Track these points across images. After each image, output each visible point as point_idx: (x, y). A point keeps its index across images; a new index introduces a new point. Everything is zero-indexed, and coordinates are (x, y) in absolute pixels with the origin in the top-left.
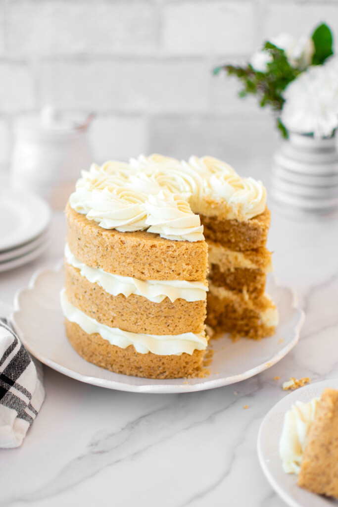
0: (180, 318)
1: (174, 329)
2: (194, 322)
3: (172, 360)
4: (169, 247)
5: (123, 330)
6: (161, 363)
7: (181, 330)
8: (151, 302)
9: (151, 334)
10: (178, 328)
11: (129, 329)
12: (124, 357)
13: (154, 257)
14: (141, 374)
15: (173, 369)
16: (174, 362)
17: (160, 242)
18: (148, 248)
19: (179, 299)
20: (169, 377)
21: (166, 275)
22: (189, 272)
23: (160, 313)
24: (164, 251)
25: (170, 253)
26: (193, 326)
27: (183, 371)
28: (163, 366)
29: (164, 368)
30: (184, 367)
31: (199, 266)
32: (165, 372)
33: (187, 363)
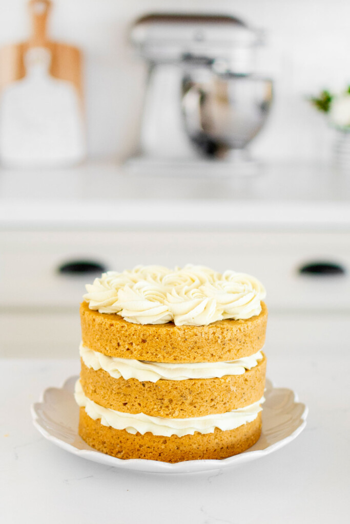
0: (136, 398)
1: (131, 408)
2: (148, 404)
3: (128, 440)
4: (123, 327)
5: (96, 403)
6: (119, 441)
7: (137, 410)
8: (113, 378)
9: (114, 409)
10: (134, 407)
11: (100, 403)
12: (95, 430)
13: (112, 335)
14: (105, 450)
15: (128, 450)
16: (129, 442)
17: (116, 322)
18: (107, 326)
19: (133, 379)
20: (125, 457)
21: (122, 353)
22: (140, 352)
23: (120, 390)
24: (118, 330)
25: (123, 332)
26: (148, 408)
27: (137, 453)
28: (120, 444)
29: (121, 447)
30: (138, 450)
31: (149, 348)
32: (122, 451)
33: (141, 446)
